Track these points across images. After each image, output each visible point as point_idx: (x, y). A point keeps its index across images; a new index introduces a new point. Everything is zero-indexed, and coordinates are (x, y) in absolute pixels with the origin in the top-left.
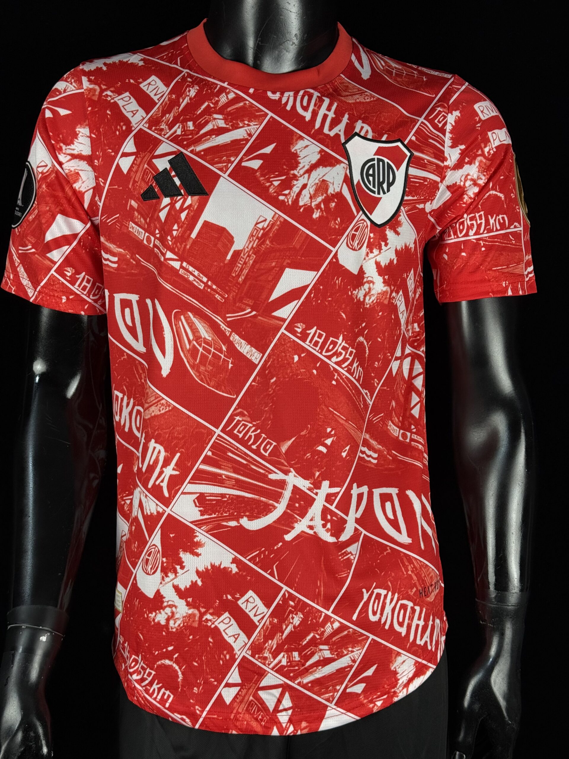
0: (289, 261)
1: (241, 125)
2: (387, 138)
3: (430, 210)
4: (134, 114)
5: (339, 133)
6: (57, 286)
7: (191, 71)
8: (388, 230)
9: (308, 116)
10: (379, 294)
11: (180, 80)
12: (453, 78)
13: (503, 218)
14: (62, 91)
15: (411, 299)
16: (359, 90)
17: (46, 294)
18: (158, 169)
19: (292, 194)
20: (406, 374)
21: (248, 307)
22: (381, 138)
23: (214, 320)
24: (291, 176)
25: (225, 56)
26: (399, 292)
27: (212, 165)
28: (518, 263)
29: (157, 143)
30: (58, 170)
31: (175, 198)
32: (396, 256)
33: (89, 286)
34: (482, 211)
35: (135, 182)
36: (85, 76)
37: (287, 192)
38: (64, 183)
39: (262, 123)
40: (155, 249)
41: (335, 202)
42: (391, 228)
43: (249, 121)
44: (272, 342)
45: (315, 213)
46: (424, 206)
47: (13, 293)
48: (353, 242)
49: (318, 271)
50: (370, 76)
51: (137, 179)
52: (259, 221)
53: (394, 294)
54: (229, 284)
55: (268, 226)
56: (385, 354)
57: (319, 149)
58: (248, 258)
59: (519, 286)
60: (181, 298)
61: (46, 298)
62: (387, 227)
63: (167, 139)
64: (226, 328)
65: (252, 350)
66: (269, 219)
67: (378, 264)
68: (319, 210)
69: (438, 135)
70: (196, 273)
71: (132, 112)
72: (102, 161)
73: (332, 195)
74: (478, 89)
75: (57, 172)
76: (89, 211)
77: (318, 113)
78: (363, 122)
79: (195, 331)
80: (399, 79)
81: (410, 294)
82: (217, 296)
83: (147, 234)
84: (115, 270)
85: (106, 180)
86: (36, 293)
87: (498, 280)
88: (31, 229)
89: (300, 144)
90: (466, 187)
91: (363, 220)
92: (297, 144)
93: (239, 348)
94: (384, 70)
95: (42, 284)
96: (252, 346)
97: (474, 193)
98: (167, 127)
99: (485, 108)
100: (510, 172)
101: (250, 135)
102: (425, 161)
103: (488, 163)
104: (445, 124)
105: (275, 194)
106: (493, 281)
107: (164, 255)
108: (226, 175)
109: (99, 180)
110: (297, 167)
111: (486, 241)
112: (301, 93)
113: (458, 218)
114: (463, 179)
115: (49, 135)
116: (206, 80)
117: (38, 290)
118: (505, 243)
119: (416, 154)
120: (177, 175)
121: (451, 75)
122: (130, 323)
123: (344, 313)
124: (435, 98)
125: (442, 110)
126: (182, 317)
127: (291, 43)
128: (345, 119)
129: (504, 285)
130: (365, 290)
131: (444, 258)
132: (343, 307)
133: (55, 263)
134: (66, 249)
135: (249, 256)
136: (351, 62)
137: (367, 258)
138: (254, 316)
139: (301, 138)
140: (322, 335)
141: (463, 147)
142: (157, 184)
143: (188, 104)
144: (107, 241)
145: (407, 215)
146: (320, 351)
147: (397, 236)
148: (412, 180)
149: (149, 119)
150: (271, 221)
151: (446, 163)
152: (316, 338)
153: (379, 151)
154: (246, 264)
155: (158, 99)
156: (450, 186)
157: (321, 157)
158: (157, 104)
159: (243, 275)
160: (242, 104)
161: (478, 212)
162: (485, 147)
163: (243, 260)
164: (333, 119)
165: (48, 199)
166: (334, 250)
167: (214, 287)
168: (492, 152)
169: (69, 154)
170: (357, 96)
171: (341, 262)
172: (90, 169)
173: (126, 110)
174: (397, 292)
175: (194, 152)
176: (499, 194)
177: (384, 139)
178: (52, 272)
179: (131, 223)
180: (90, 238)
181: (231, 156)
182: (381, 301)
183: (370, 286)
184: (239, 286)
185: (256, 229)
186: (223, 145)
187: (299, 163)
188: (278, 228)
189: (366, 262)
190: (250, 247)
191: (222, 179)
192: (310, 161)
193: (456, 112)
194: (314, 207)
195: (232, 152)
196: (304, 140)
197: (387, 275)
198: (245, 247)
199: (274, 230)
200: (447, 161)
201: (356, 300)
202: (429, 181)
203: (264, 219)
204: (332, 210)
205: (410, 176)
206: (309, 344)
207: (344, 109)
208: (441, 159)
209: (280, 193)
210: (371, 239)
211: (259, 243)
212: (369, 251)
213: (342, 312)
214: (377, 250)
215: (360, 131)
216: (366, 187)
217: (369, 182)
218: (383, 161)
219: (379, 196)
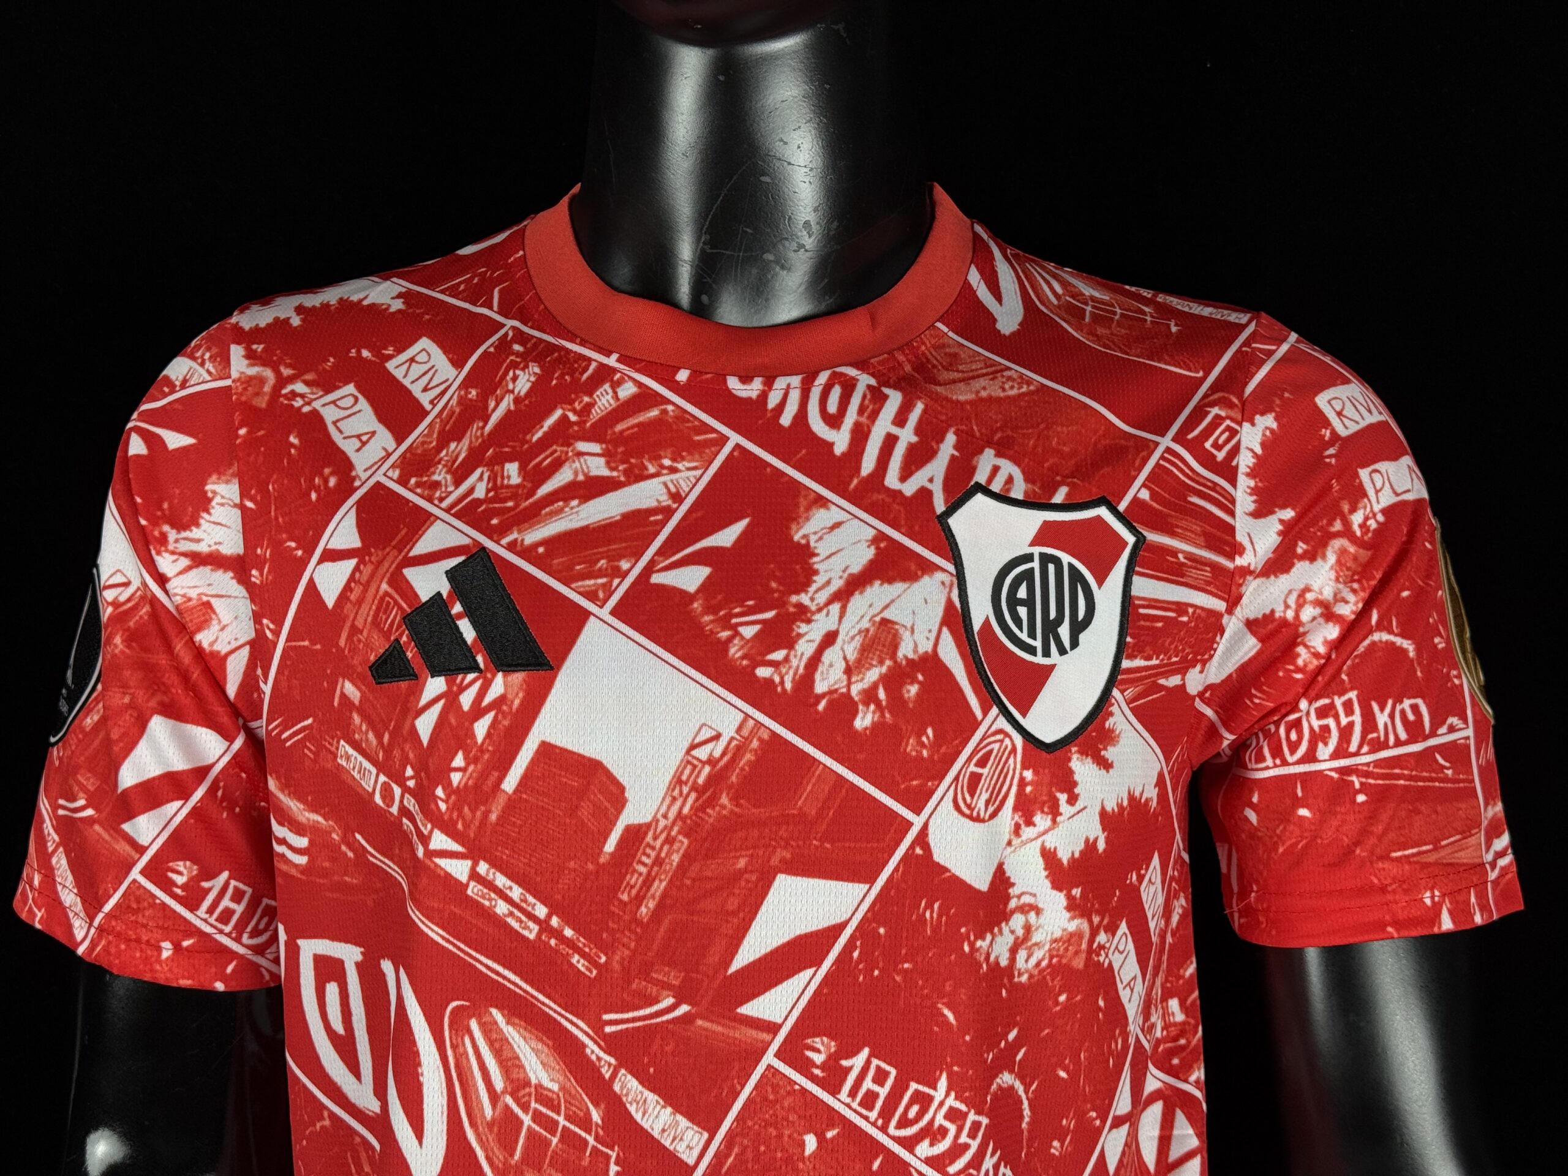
0: (786, 855)
1: (652, 469)
2: (1068, 495)
3: (1201, 688)
4: (364, 444)
5: (929, 486)
6: (147, 913)
7: (525, 323)
8: (1075, 757)
9: (840, 440)
10: (1055, 941)
11: (492, 350)
12: (1253, 324)
13: (1415, 708)
14: (178, 383)
15: (1155, 939)
16: (989, 363)
17: (118, 935)
18: (416, 595)
19: (794, 662)
20: (1149, 1155)
21: (665, 993)
22: (1051, 497)
23: (566, 1029)
24: (792, 610)
25: (617, 282)
26: (1117, 927)
27: (567, 584)
28: (1466, 833)
29: (421, 520)
30: (154, 596)
31: (460, 677)
32: (1104, 830)
33: (239, 909)
34: (1352, 689)
35: (354, 630)
36: (238, 343)
37: (778, 655)
38: (171, 631)
39: (711, 462)
40: (405, 820)
41: (919, 683)
42: (1083, 752)
43: (674, 460)
44: (738, 1094)
45: (860, 715)
46: (1183, 679)
47: (38, 926)
48: (972, 796)
49: (871, 880)
50: (1021, 324)
51: (359, 623)
52: (697, 741)
53: (1102, 938)
54: (612, 925)
55: (724, 754)
56: (1081, 1116)
57: (870, 533)
58: (666, 848)
59: (1473, 899)
60: (471, 965)
61: (117, 946)
62: (1074, 749)
63: (447, 510)
64: (602, 1054)
65: (677, 1123)
66: (728, 731)
67: (1049, 857)
68: (872, 707)
69: (1215, 484)
70: (516, 893)
71: (358, 437)
72: (269, 572)
73: (910, 662)
74: (1327, 349)
75: (154, 601)
76: (239, 705)
77: (869, 431)
78: (999, 455)
79: (509, 1063)
80: (1101, 331)
81: (1152, 925)
82: (575, 959)
83: (382, 778)
84: (302, 873)
85: (280, 624)
86: (93, 931)
87: (1410, 886)
88: (87, 754)
89: (820, 519)
90: (1301, 624)
91: (1000, 731)
92: (808, 519)
93: (638, 1117)
94: (1059, 307)
95: (108, 907)
96: (678, 1109)
97: (1326, 642)
98: (449, 477)
99: (1348, 404)
100: (1428, 576)
101: (677, 498)
102: (1181, 556)
103: (1365, 555)
104: (1235, 451)
105: (745, 662)
106: (1394, 891)
107: (425, 840)
108: (605, 612)
109: (261, 624)
110: (808, 582)
111: (1367, 775)
112: (823, 378)
113: (1283, 711)
114: (1292, 601)
115: (135, 503)
116: (563, 348)
117: (96, 923)
118: (1424, 779)
119: (1152, 537)
120: (469, 613)
121: (1249, 315)
122: (339, 1027)
123: (950, 1009)
124: (1202, 380)
125: (1223, 414)
126: (474, 1024)
127: (794, 246)
128: (948, 447)
129: (1428, 902)
130: (1012, 932)
131: (1247, 819)
132: (948, 988)
133: (142, 850)
134: (175, 811)
135: (670, 841)
136: (968, 289)
137: (1016, 842)
138: (686, 1019)
139: (821, 502)
140: (887, 1074)
141: (1288, 514)
142: (411, 637)
143: (509, 412)
144: (282, 790)
145: (1132, 709)
146: (880, 1122)
147: (1103, 772)
148: (1142, 611)
149: (403, 455)
150: (732, 739)
151: (1240, 561)
152: (868, 1084)
153: (1046, 535)
154: (661, 866)
155: (431, 402)
156: (1256, 620)
157: (877, 555)
158: (427, 413)
159: (654, 896)
160: (654, 413)
161: (1341, 694)
162: (1353, 510)
163: (653, 854)
164: (911, 449)
165: (127, 673)
166: (918, 821)
167: (568, 932)
168: (1372, 524)
169: (184, 554)
170: (983, 382)
171: (940, 856)
172: (239, 591)
173: (341, 432)
174: (1112, 930)
175: (519, 548)
176: (1398, 641)
177: (1059, 498)
178: (135, 874)
179: (342, 742)
180: (244, 775)
181: (621, 557)
182: (1064, 961)
183: (1027, 921)
184: (639, 930)
185: (688, 762)
186: (599, 527)
187: (816, 572)
188: (753, 758)
189: (1014, 851)
190: (672, 815)
191: (592, 624)
192: (847, 568)
193: (1265, 417)
194: (856, 699)
195: (624, 545)
196: (828, 509)
197: (1077, 887)
198: (659, 816)
199: (742, 763)
200: (1245, 556)
201: (985, 966)
202: (1194, 613)
203: (714, 733)
204: (911, 705)
205: (1137, 602)
206: (848, 1100)
207: (944, 418)
208: (1227, 549)
209: (759, 658)
210: (1026, 785)
211: (697, 804)
212: (1021, 822)
213: (943, 1004)
214: (1045, 816)
215: (990, 480)
216: (1007, 637)
217: (1018, 622)
218: (1057, 562)
219: (1046, 661)
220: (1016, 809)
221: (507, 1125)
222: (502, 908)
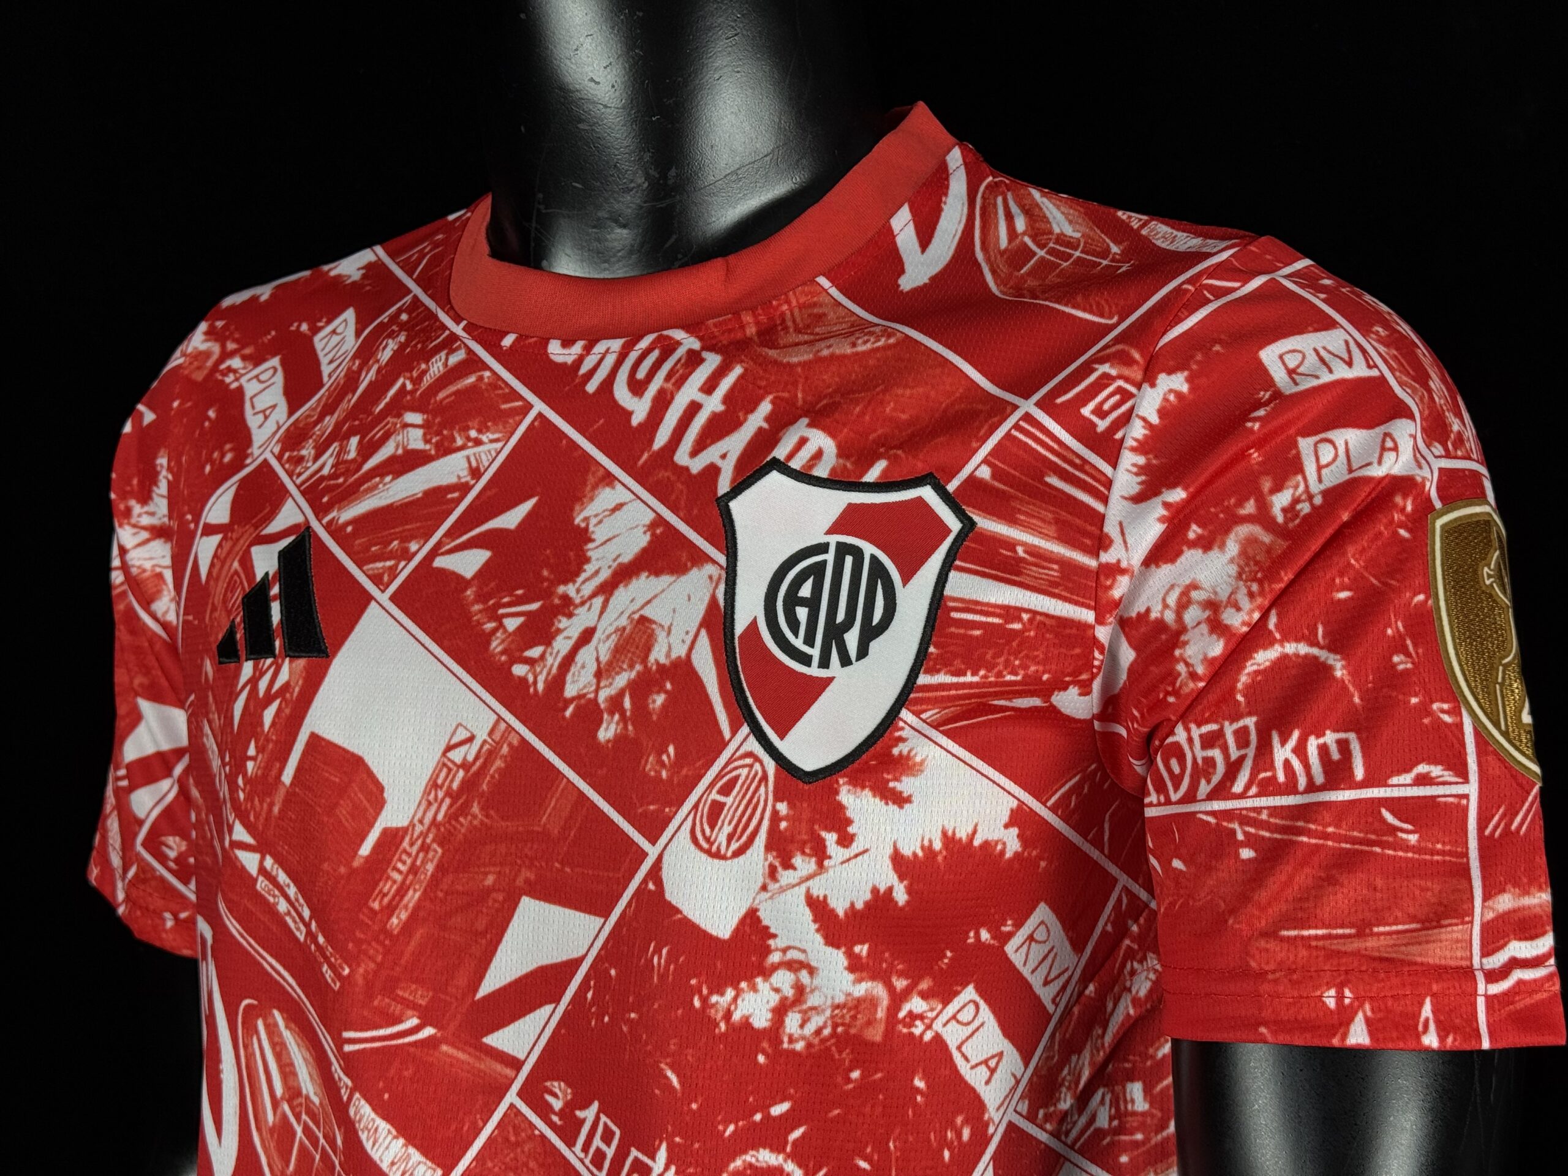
0: (532, 876)
1: (459, 442)
2: (885, 472)
4: (266, 419)
5: (719, 463)
6: (152, 884)
7: (426, 291)
8: (845, 790)
9: (640, 408)
10: (838, 1006)
11: (387, 319)
12: (1228, 253)
13: (1343, 745)
15: (1058, 1008)
16: (856, 322)
17: (135, 902)
18: (254, 575)
19: (550, 660)
21: (410, 1012)
22: (862, 475)
24: (557, 601)
26: (954, 994)
27: (360, 565)
28: (1432, 923)
29: (280, 498)
31: (264, 662)
32: (901, 878)
34: (1250, 714)
35: (214, 607)
36: (207, 321)
37: (535, 652)
39: (512, 433)
41: (666, 692)
42: (858, 785)
43: (480, 431)
44: (479, 1131)
45: (604, 725)
46: (1048, 702)
48: (712, 828)
49: (606, 914)
50: (933, 277)
51: (216, 601)
52: (453, 742)
53: (917, 1005)
54: (359, 935)
55: (477, 758)
57: (650, 517)
58: (421, 855)
60: (260, 964)
63: (300, 487)
64: (341, 1074)
65: (409, 1156)
66: (482, 735)
67: (818, 906)
68: (617, 717)
69: (1084, 461)
70: (291, 890)
71: (264, 411)
73: (661, 667)
77: (672, 398)
78: (812, 424)
79: (287, 1069)
81: (1045, 992)
82: (325, 968)
86: (124, 894)
87: (1304, 978)
89: (606, 498)
90: (1182, 630)
91: (749, 754)
92: (592, 499)
93: (368, 1146)
94: (1005, 250)
96: (411, 1140)
97: (1207, 659)
98: (313, 452)
99: (1311, 358)
101: (476, 473)
102: (1020, 550)
103: (1281, 545)
104: (1124, 421)
105: (503, 658)
106: (1276, 981)
107: (230, 829)
108: (384, 598)
110: (578, 571)
111: (1258, 824)
112: (644, 342)
114: (1174, 599)
116: (435, 317)
117: (125, 887)
118: (1352, 840)
119: (986, 524)
120: (281, 594)
123: (674, 1071)
124: (1111, 329)
125: (1117, 372)
126: (260, 1024)
128: (758, 418)
129: (1331, 1003)
130: (775, 990)
132: (672, 1046)
133: (140, 822)
135: (425, 848)
136: (884, 235)
137: (772, 886)
138: (431, 1043)
139: (609, 479)
140: (612, 1133)
141: (1179, 495)
142: (243, 618)
143: (370, 383)
147: (894, 807)
148: (955, 615)
149: (289, 429)
150: (485, 742)
151: (1108, 557)
152: (597, 1142)
153: (849, 520)
154: (416, 874)
155: (330, 374)
157: (651, 542)
158: (322, 386)
159: (406, 907)
160: (472, 379)
161: (1234, 719)
162: (1278, 489)
163: (409, 861)
164: (715, 418)
166: (652, 851)
167: (321, 939)
168: (1304, 508)
169: (146, 528)
170: (833, 342)
171: (673, 895)
172: (170, 562)
173: (254, 407)
174: (942, 996)
175: (333, 527)
176: (1323, 655)
177: (872, 475)
178: (139, 846)
181: (412, 537)
182: (853, 1031)
183: (798, 980)
184: (387, 942)
185: (444, 765)
186: (401, 505)
187: (588, 560)
188: (503, 765)
189: (771, 898)
190: (427, 821)
191: (373, 609)
192: (619, 556)
193: (1173, 377)
194: (602, 706)
195: (418, 524)
196: (613, 488)
197: (863, 943)
198: (416, 821)
199: (491, 772)
200: (1112, 550)
201: (723, 1026)
202: (1031, 620)
203: (468, 735)
204: (655, 718)
205: (951, 604)
206: (582, 1155)
207: (763, 383)
208: (1088, 542)
209: (517, 654)
210: (781, 819)
211: (452, 810)
212: (777, 864)
213: (667, 1064)
214: (807, 859)
215: (791, 456)
216: (776, 643)
217: (794, 625)
218: (857, 553)
219: (823, 673)
220: (769, 848)
221: (283, 1132)
222: (283, 906)
